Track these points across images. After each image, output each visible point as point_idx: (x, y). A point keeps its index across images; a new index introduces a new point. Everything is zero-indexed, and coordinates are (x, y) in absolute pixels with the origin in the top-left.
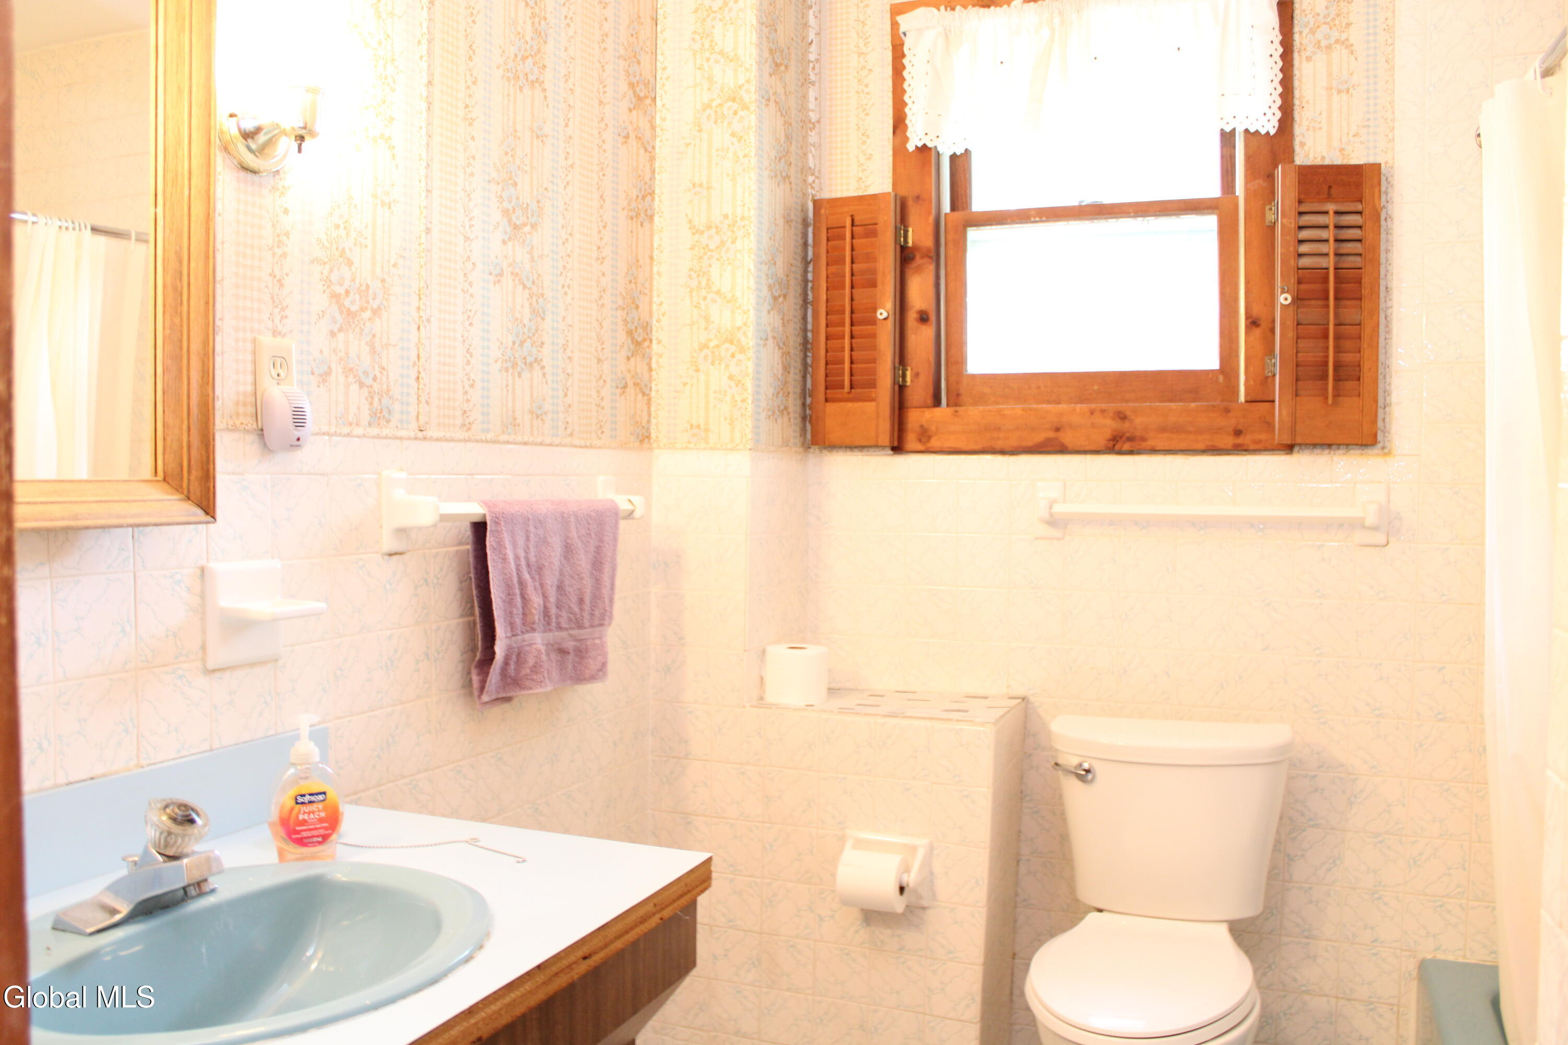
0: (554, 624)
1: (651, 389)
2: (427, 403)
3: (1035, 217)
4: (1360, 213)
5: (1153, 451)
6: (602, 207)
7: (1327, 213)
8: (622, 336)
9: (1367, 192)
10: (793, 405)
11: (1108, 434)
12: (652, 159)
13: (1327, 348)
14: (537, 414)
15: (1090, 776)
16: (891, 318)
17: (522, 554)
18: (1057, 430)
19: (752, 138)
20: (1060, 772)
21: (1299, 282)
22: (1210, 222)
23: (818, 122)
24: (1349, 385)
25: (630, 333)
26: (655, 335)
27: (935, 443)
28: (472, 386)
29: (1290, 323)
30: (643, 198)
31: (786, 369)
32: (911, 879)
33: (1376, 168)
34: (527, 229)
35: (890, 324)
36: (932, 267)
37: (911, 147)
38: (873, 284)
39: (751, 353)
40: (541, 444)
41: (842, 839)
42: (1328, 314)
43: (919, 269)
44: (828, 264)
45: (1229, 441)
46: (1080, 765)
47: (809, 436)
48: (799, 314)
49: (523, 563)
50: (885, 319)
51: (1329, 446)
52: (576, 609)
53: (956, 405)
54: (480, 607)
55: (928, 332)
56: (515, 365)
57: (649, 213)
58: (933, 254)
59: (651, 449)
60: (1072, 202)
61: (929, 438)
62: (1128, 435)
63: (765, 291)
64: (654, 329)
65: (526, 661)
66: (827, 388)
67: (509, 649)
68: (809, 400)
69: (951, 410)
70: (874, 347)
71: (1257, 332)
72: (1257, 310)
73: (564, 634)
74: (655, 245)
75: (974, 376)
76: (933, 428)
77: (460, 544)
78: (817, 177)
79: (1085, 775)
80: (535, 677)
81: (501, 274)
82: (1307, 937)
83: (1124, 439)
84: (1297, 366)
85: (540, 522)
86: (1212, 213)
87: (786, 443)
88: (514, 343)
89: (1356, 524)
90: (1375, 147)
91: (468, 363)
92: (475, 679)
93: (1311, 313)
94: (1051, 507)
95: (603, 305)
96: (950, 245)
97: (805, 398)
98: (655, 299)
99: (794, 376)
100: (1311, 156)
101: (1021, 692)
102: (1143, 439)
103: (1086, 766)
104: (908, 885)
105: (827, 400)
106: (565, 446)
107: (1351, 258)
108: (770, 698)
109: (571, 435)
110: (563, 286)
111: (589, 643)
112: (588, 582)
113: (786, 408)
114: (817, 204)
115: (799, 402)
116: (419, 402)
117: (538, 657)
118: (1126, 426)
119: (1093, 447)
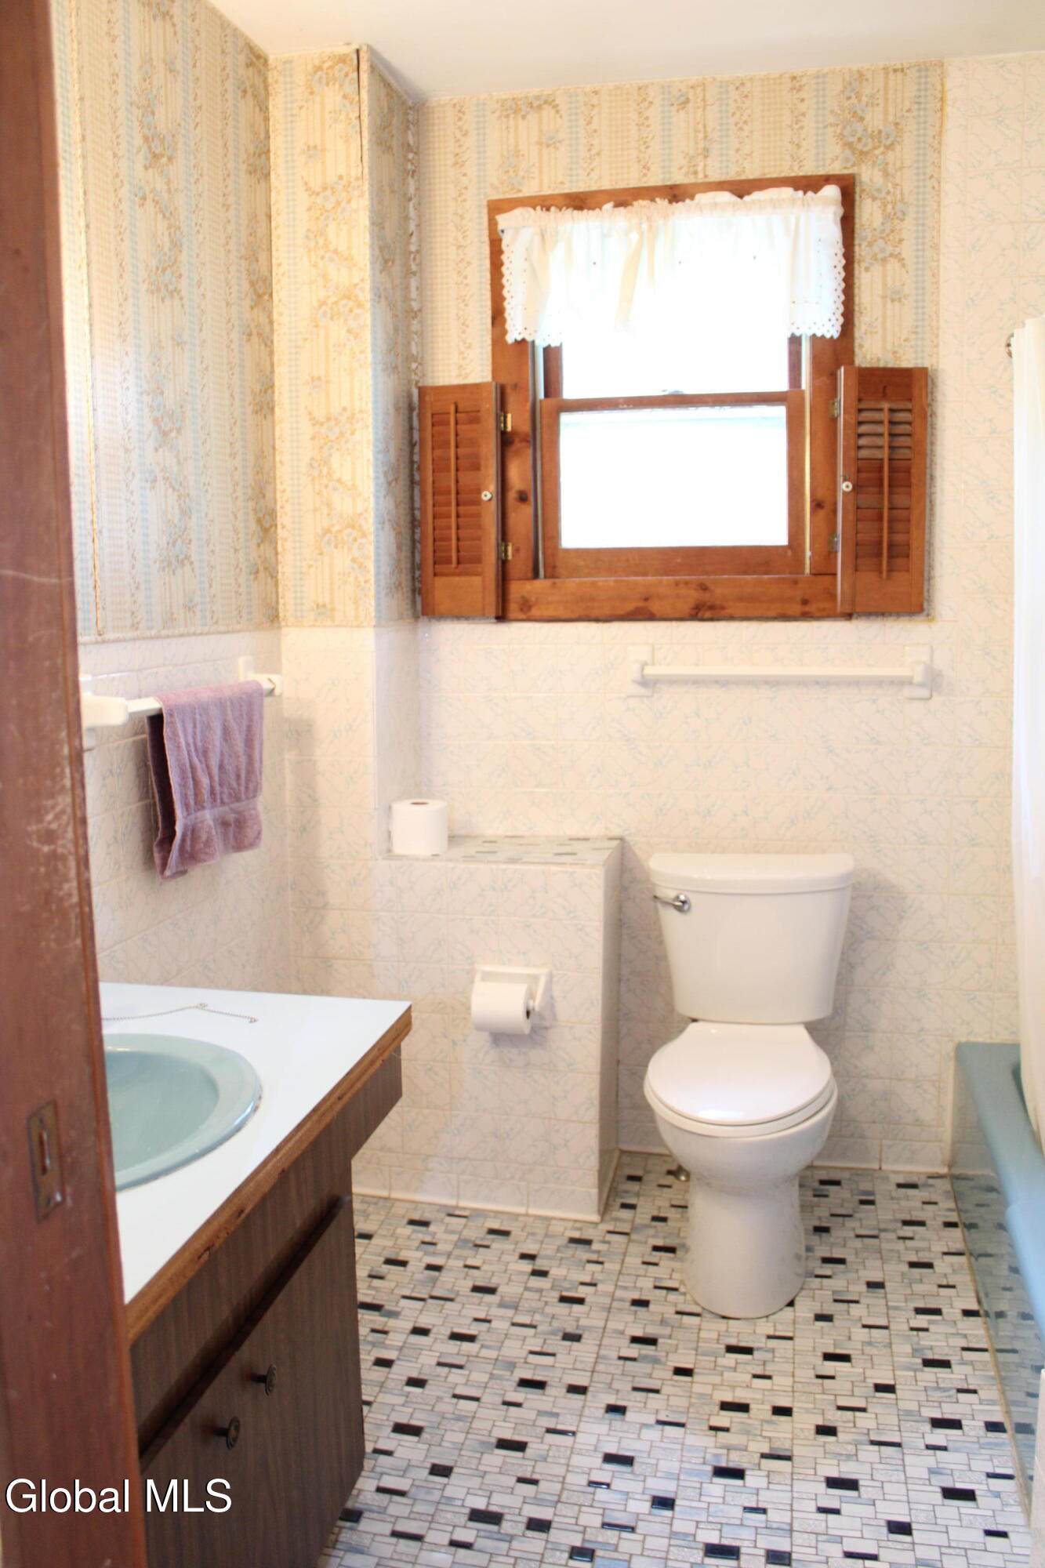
0: (219, 801)
1: (277, 572)
2: (104, 609)
4: (910, 411)
5: (731, 618)
6: (232, 405)
7: (881, 410)
8: (253, 526)
9: (916, 392)
10: (405, 579)
11: (691, 603)
12: (271, 353)
13: (881, 530)
14: (189, 607)
15: (686, 907)
16: (495, 499)
17: (191, 741)
18: (646, 599)
19: (367, 335)
20: (659, 905)
21: (859, 471)
22: (780, 412)
23: (420, 310)
24: (900, 561)
25: (259, 521)
26: (279, 521)
27: (534, 612)
28: (137, 588)
29: (851, 507)
30: (266, 392)
31: (399, 548)
32: (537, 1004)
33: (924, 371)
34: (173, 434)
35: (493, 506)
36: (530, 451)
37: (510, 338)
38: (476, 467)
39: (372, 538)
40: (194, 634)
41: (471, 973)
42: (882, 499)
43: (518, 453)
44: (433, 448)
45: (797, 608)
46: (678, 897)
47: (419, 607)
48: (407, 494)
49: (192, 749)
50: (490, 500)
51: (883, 614)
52: (235, 785)
53: (553, 576)
54: (159, 792)
55: (527, 510)
56: (170, 564)
57: (271, 406)
58: (531, 439)
59: (280, 628)
61: (530, 607)
62: (708, 604)
63: (381, 476)
64: (279, 514)
65: (199, 837)
66: (435, 563)
67: (186, 827)
68: (417, 574)
69: (548, 582)
70: (479, 527)
71: (822, 513)
72: (820, 494)
73: (226, 808)
74: (277, 436)
75: (568, 551)
76: (533, 599)
77: (136, 734)
78: (420, 364)
79: (682, 906)
80: (207, 850)
81: (155, 481)
82: (865, 1031)
83: (705, 606)
84: (857, 545)
85: (204, 709)
86: (781, 405)
87: (401, 617)
88: (168, 544)
89: (906, 682)
90: (923, 352)
91: (133, 567)
92: (157, 856)
93: (868, 499)
94: (643, 670)
95: (236, 498)
96: (545, 429)
97: (414, 572)
98: (279, 487)
99: (406, 552)
100: (868, 357)
101: (617, 832)
102: (723, 608)
103: (682, 898)
104: (534, 1009)
105: (435, 575)
106: (213, 633)
107: (902, 451)
108: (398, 849)
109: (217, 623)
110: (204, 484)
111: (246, 813)
112: (243, 760)
113: (400, 584)
114: (423, 391)
115: (409, 577)
116: (97, 609)
117: (209, 833)
118: (707, 596)
119: (677, 615)
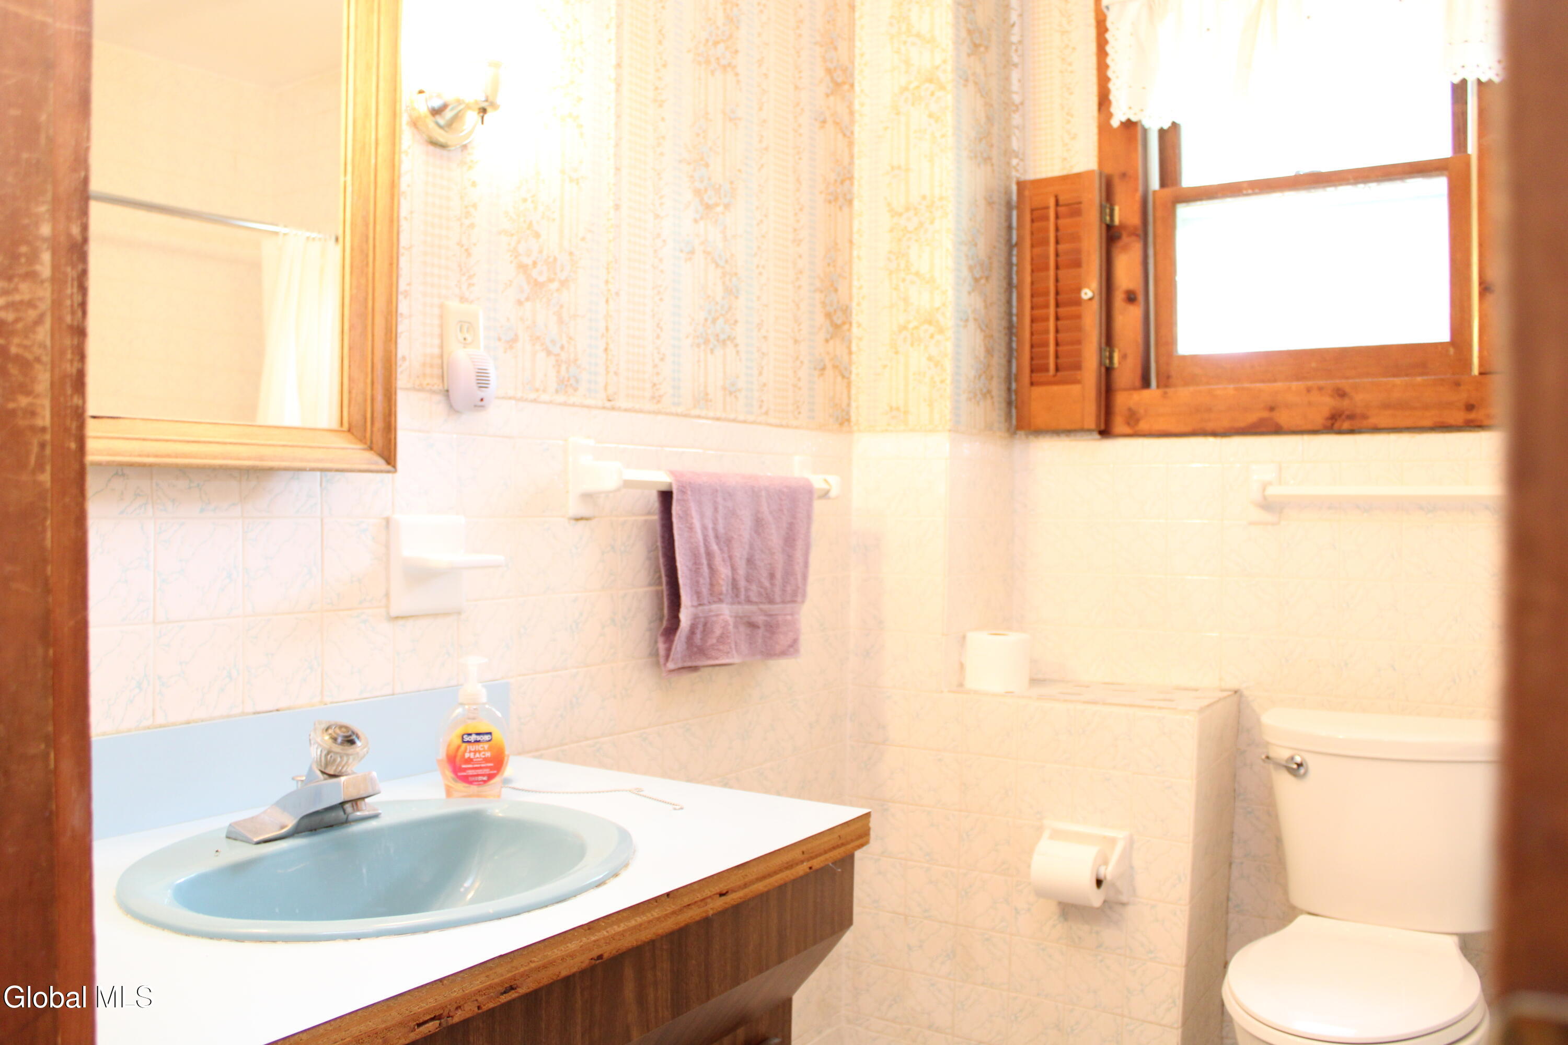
0: (742, 597)
1: (851, 373)
2: (616, 373)
3: (1246, 189)
5: (1376, 430)
6: (798, 190)
8: (820, 319)
10: (997, 388)
11: (1325, 412)
12: (851, 144)
14: (731, 391)
15: (1302, 771)
16: (1097, 299)
17: (710, 526)
18: (1272, 409)
19: (949, 118)
20: (1271, 767)
22: (1439, 185)
23: (1022, 103)
25: (828, 315)
26: (855, 319)
27: (1143, 426)
28: (662, 360)
30: (842, 182)
31: (989, 352)
32: (1108, 872)
34: (720, 209)
35: (1095, 305)
36: (1141, 246)
37: (1115, 123)
38: (1077, 264)
39: (949, 333)
40: (734, 420)
41: (1040, 829)
43: (1126, 248)
44: (1032, 246)
45: (1459, 416)
46: (1292, 758)
47: (1014, 422)
48: (1003, 298)
49: (711, 534)
50: (1091, 299)
52: (767, 584)
53: (1166, 386)
54: (667, 576)
55: (1135, 312)
56: (707, 342)
57: (848, 197)
58: (1140, 232)
59: (851, 432)
60: (1288, 171)
61: (1137, 421)
62: (1347, 413)
63: (965, 273)
64: (854, 312)
65: (712, 632)
66: (1032, 371)
67: (696, 618)
68: (1014, 386)
69: (1160, 392)
70: (1079, 329)
72: (1490, 275)
73: (753, 608)
74: (855, 229)
75: (1184, 358)
76: (1142, 411)
77: (649, 513)
78: (1022, 160)
79: (1297, 769)
80: (721, 647)
81: (692, 252)
83: (1343, 417)
85: (729, 494)
86: (1441, 175)
87: (989, 427)
88: (706, 320)
91: (658, 337)
92: (662, 646)
94: (1264, 490)
95: (800, 287)
96: (1159, 221)
97: (1010, 383)
98: (855, 283)
99: (998, 360)
101: (1233, 684)
102: (1364, 417)
103: (1298, 759)
104: (1105, 878)
105: (1032, 384)
106: (760, 423)
108: (970, 684)
109: (766, 413)
110: (758, 266)
111: (780, 618)
112: (779, 558)
113: (989, 392)
114: (1021, 185)
115: (1004, 387)
116: (607, 372)
117: (725, 627)
118: (1345, 403)
119: (1310, 427)
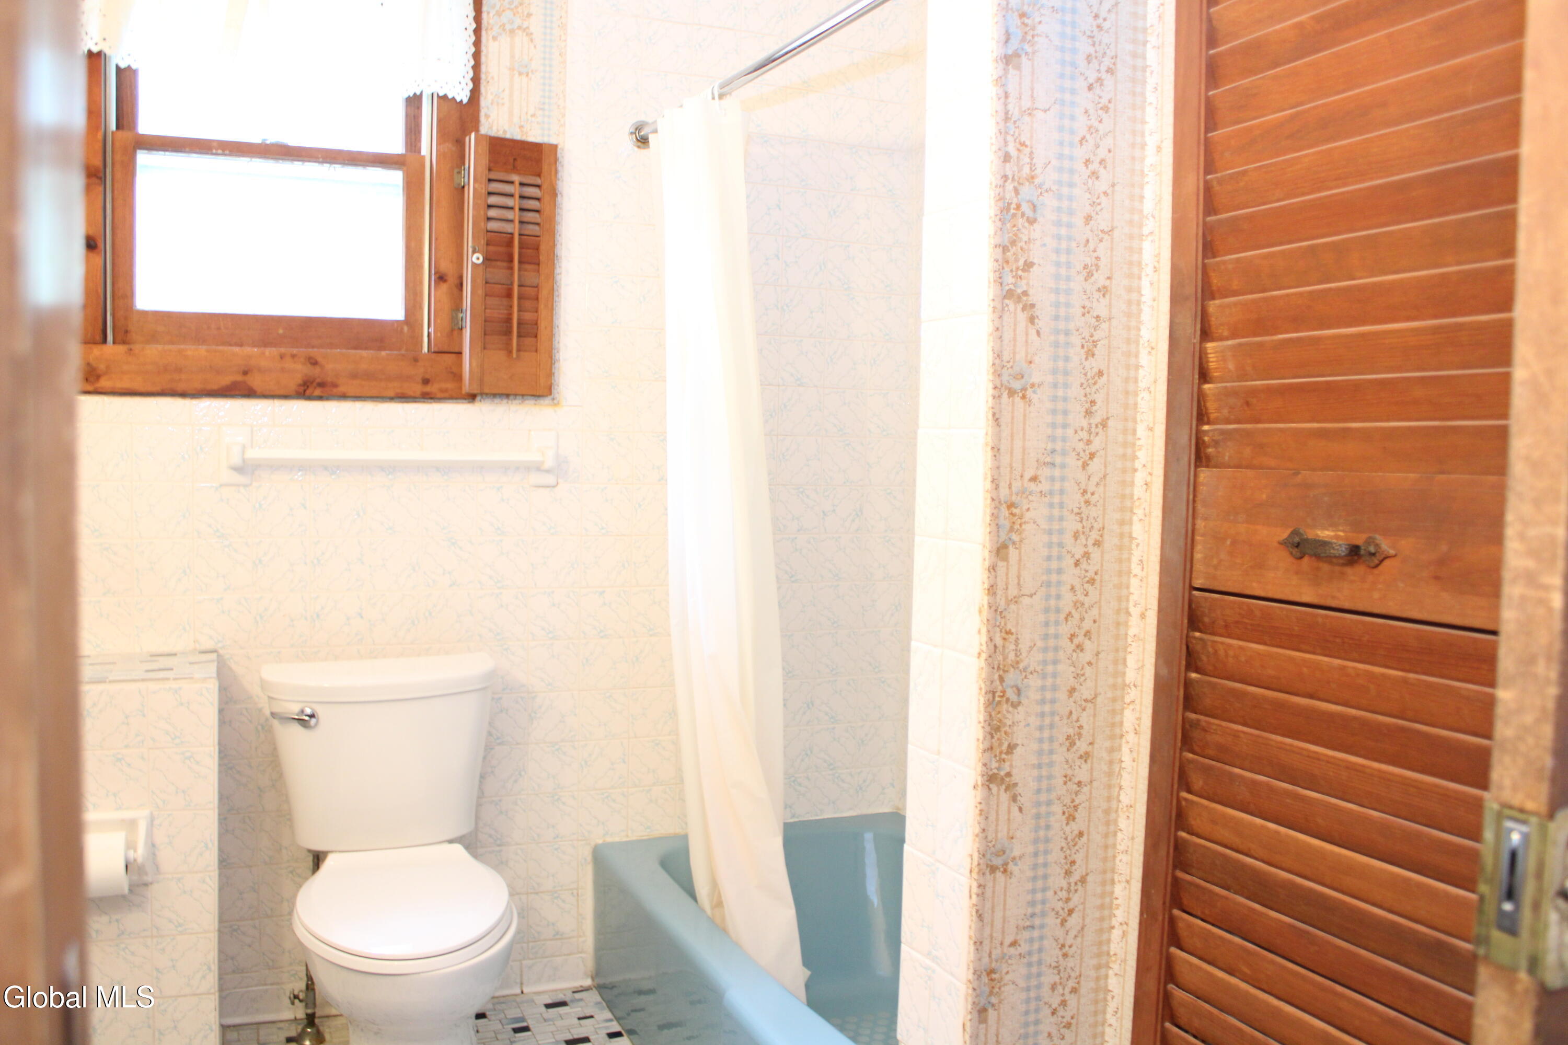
3: (217, 149)
4: (538, 186)
5: (343, 397)
7: (512, 183)
9: (545, 168)
11: (298, 379)
13: (511, 307)
15: (313, 721)
18: (245, 373)
20: (278, 722)
21: (488, 244)
22: (397, 177)
24: (529, 341)
27: (104, 383)
29: (480, 281)
32: (140, 854)
33: (554, 148)
36: (101, 188)
42: (512, 274)
45: (418, 389)
46: (302, 711)
51: (507, 396)
53: (125, 342)
55: (96, 260)
60: (255, 138)
61: (98, 377)
62: (318, 380)
69: (121, 348)
71: (444, 287)
72: (446, 266)
75: (144, 313)
76: (101, 367)
79: (305, 721)
82: (499, 845)
83: (315, 384)
84: (485, 321)
86: (399, 169)
89: (539, 468)
90: (549, 129)
93: (499, 273)
94: (243, 454)
96: (118, 167)
100: (495, 128)
101: (208, 645)
102: (335, 385)
103: (308, 711)
104: (135, 860)
107: (531, 227)
118: (316, 371)
119: (282, 392)
